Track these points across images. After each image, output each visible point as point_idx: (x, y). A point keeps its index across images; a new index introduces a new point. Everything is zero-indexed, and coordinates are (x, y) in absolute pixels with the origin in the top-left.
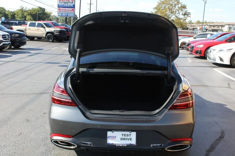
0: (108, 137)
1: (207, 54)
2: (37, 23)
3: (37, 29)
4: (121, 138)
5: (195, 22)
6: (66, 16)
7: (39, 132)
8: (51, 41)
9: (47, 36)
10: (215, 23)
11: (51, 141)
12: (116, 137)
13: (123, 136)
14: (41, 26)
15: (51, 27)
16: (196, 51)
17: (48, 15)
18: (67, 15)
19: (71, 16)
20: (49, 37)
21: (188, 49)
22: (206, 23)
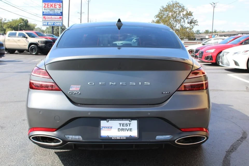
0: (101, 128)
1: (219, 60)
2: (18, 32)
3: (18, 40)
4: (118, 129)
5: (203, 32)
6: (52, 25)
7: (16, 138)
8: (34, 53)
9: (30, 48)
10: (226, 32)
11: (29, 138)
12: (111, 128)
13: (120, 126)
14: (23, 36)
15: (34, 38)
16: (206, 57)
17: (32, 28)
18: (54, 24)
19: (59, 25)
20: (33, 49)
21: (197, 56)
22: (215, 32)
